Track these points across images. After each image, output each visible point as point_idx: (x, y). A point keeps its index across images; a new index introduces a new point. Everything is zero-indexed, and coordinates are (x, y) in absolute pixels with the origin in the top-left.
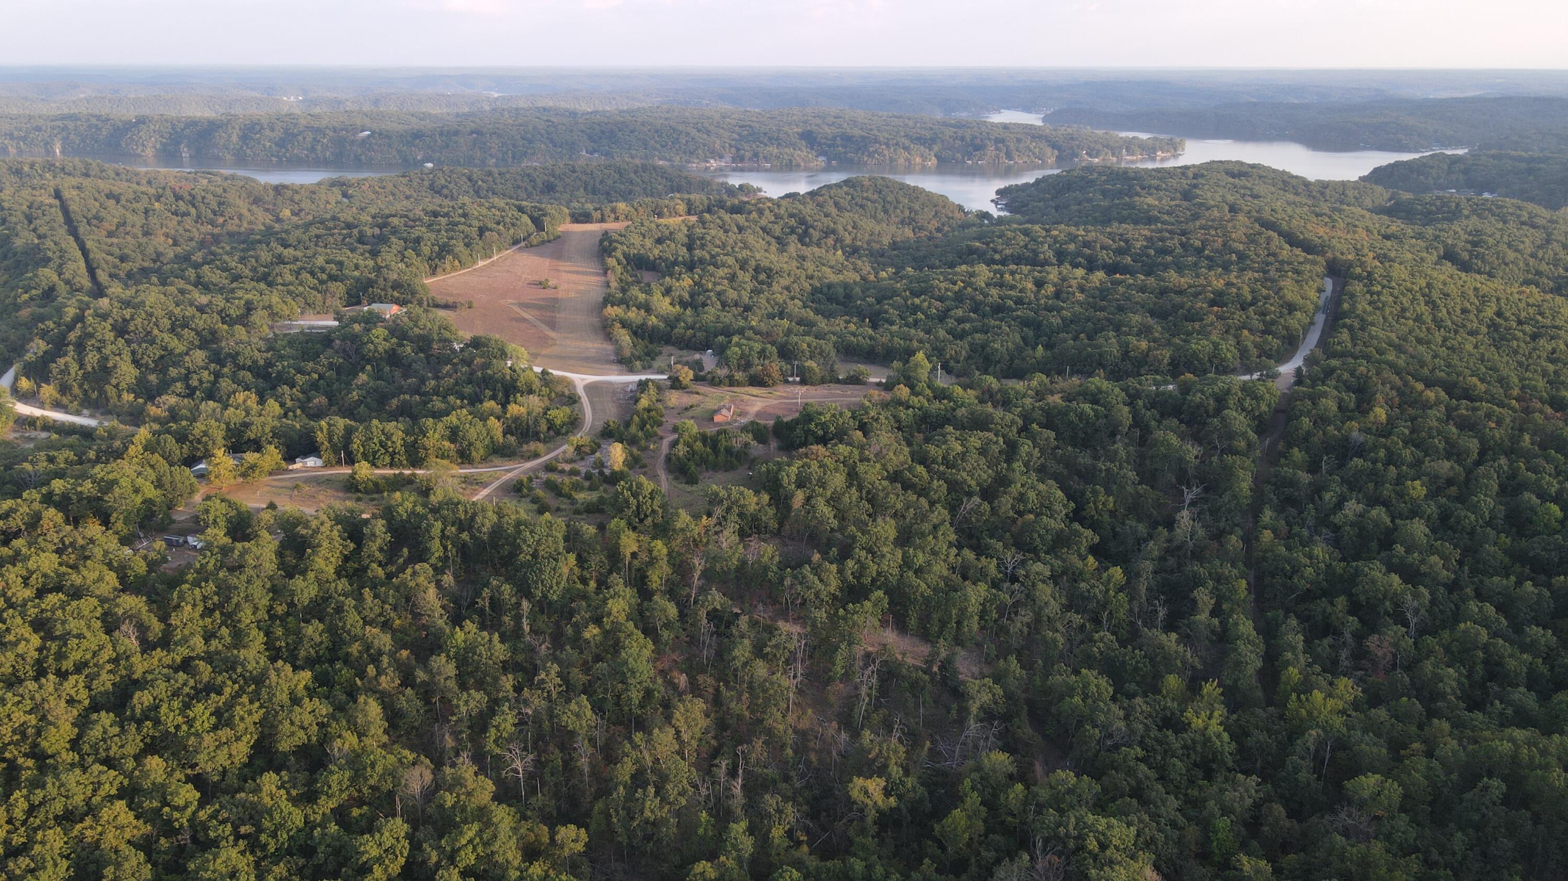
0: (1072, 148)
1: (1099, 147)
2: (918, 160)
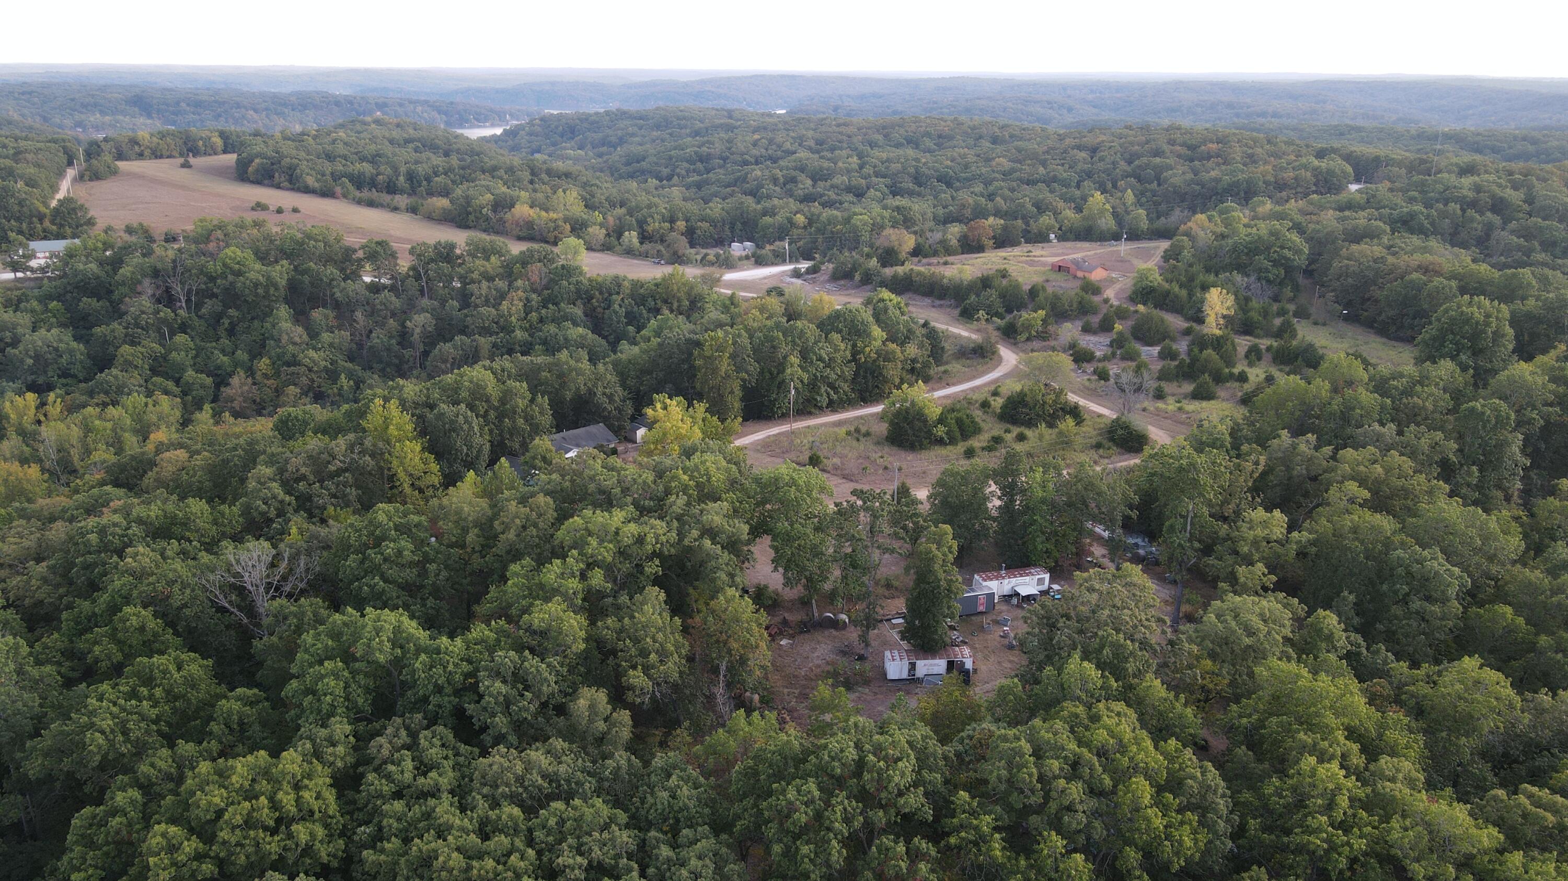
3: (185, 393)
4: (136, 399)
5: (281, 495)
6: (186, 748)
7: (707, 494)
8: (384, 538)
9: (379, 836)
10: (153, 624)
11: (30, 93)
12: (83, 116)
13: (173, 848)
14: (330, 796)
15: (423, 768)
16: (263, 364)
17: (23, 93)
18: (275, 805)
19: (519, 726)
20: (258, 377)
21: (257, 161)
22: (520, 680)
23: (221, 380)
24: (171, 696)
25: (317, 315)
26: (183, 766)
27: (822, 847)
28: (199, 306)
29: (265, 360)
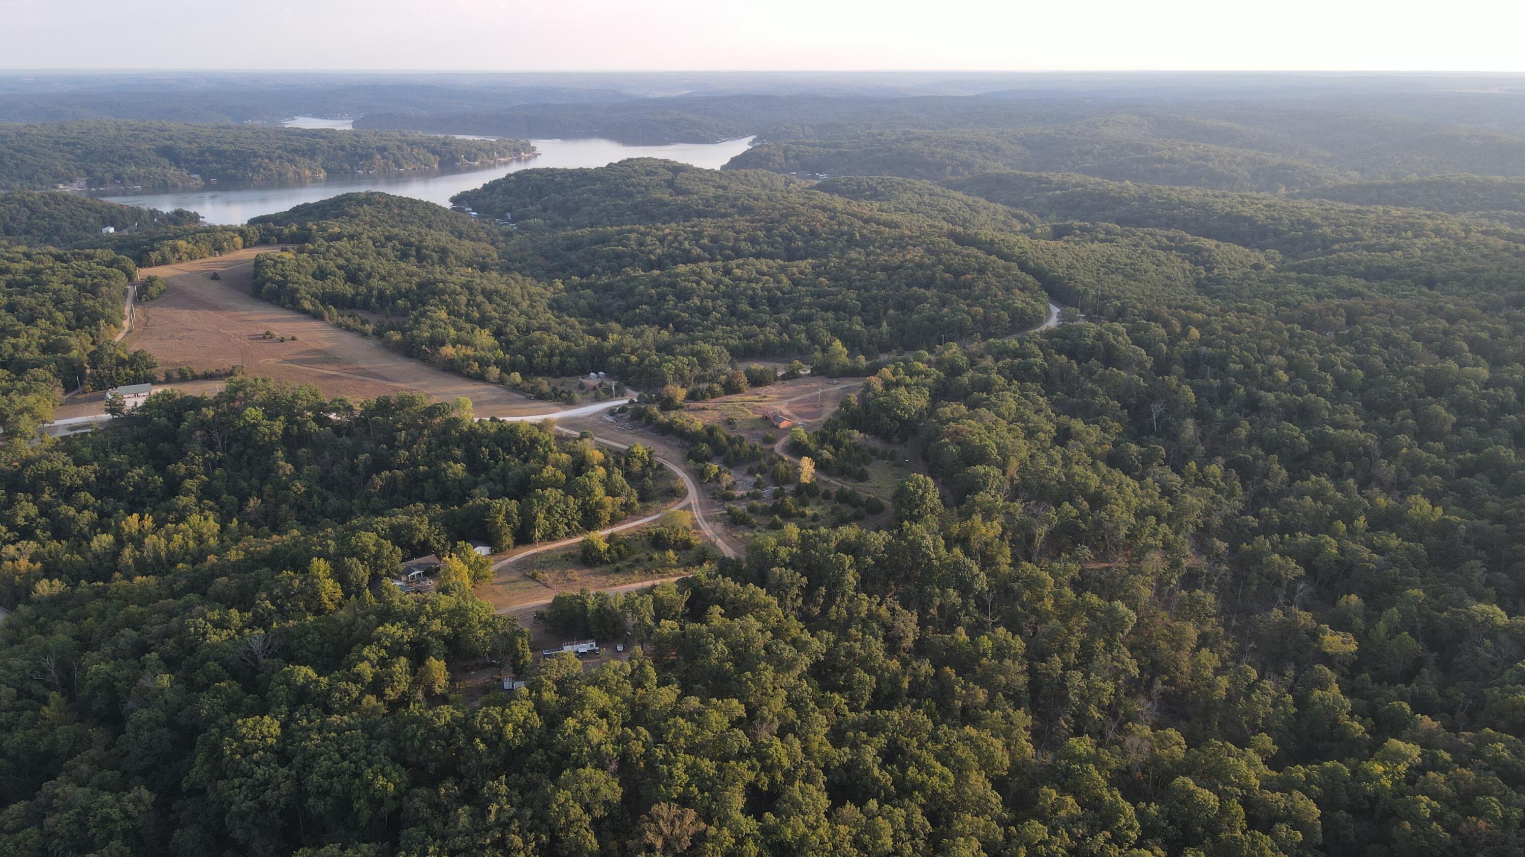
0: (451, 153)
1: (474, 151)
2: (308, 173)
3: (222, 508)
4: (195, 519)
5: (270, 606)
6: (233, 715)
7: (437, 615)
8: (308, 633)
9: (294, 742)
10: (219, 669)
11: (74, 144)
12: (121, 169)
13: (231, 745)
14: (279, 730)
15: (310, 721)
16: (268, 488)
17: (67, 144)
18: (261, 732)
19: (343, 706)
20: (265, 497)
21: (268, 284)
22: (347, 692)
23: (243, 499)
24: (228, 697)
25: (302, 452)
26: (233, 721)
27: (413, 742)
28: (229, 446)
29: (269, 486)
